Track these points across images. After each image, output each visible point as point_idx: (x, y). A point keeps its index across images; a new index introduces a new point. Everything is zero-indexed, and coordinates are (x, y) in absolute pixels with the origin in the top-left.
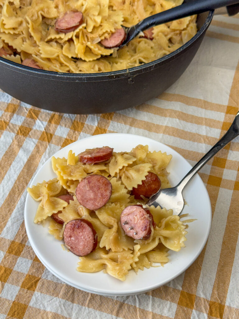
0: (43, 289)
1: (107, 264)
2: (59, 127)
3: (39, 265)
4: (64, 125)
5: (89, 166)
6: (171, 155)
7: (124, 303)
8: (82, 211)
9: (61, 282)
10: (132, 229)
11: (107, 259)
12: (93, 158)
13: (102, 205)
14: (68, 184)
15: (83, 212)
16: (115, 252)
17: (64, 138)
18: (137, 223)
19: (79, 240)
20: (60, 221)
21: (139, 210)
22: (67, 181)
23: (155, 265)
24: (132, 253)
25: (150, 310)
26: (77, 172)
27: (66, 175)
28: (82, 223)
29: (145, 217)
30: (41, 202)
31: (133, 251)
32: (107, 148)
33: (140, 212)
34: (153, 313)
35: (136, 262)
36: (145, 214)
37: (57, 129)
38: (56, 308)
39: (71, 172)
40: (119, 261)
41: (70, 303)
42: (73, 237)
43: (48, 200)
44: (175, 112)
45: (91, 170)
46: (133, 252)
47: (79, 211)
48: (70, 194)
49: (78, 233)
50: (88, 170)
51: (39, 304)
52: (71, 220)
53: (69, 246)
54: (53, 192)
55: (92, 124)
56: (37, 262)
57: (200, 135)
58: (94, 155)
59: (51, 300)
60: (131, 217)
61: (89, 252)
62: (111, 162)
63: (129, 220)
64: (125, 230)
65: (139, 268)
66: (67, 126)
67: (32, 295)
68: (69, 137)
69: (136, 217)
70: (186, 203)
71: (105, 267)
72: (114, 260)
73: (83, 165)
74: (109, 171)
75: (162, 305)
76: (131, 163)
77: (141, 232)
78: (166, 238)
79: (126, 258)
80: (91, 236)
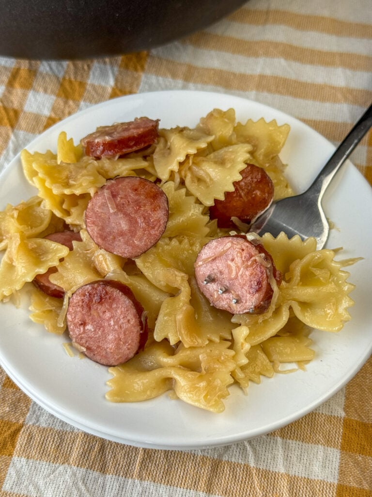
0: (31, 448)
1: (177, 377)
2: (31, 94)
3: (18, 395)
4: (41, 90)
5: (108, 161)
6: (286, 124)
7: (220, 461)
8: (104, 263)
9: (73, 429)
10: (226, 291)
11: (174, 366)
12: (117, 143)
13: (149, 245)
14: (64, 206)
15: (107, 265)
16: (192, 348)
17: (46, 117)
18: (236, 278)
19: (104, 330)
20: (55, 290)
21: (239, 246)
22: (62, 199)
23: (285, 370)
24: (231, 347)
25: (282, 470)
26: (83, 176)
27: (58, 185)
28: (108, 289)
29: (255, 260)
30: (7, 252)
31: (232, 341)
32: (145, 119)
33: (241, 251)
34: (289, 475)
35: (242, 366)
36: (253, 254)
37: (29, 98)
38: (66, 490)
39: (68, 178)
40: (203, 368)
41: (96, 474)
42: (89, 323)
43: (24, 246)
44: (276, 45)
45: (115, 170)
46: (232, 344)
47: (97, 262)
48: (71, 229)
49: (101, 314)
50: (107, 172)
51: (25, 484)
52: (82, 284)
53: (82, 345)
54: (31, 228)
55: (103, 84)
56: (11, 390)
57: (334, 88)
58: (118, 135)
59: (53, 472)
60: (220, 265)
61: (132, 355)
62: (157, 150)
63: (216, 271)
64: (208, 296)
65: (251, 380)
66: (49, 91)
67: (7, 465)
68: (55, 113)
69: (232, 264)
70: (334, 225)
71: (172, 385)
72: (192, 367)
73: (96, 160)
74: (155, 171)
75: (306, 455)
76: (203, 145)
77: (248, 295)
78: (305, 305)
79: (218, 360)
80: (132, 317)
